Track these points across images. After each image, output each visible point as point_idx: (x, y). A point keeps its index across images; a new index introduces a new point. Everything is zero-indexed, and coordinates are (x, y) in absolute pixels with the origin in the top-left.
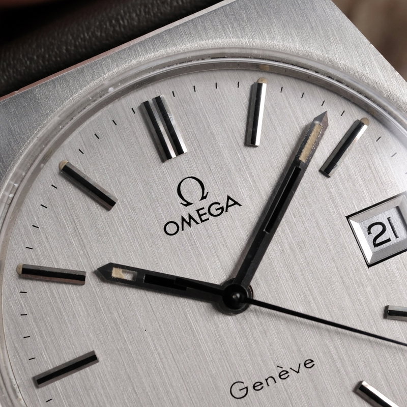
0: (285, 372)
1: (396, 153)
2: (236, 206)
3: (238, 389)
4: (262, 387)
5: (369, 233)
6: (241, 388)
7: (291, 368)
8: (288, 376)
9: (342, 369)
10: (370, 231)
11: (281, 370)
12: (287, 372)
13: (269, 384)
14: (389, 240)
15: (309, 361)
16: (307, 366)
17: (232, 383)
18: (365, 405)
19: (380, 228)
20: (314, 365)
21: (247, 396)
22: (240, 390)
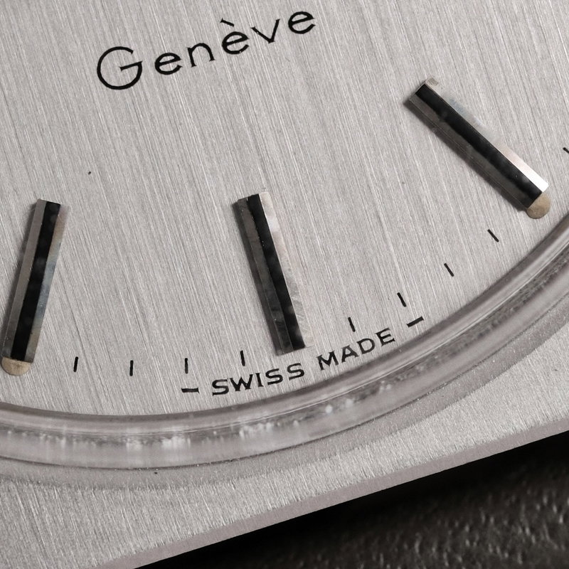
0: (239, 37)
3: (117, 64)
4: (178, 68)
6: (125, 65)
7: (254, 29)
8: (246, 47)
9: (380, 46)
11: (229, 30)
12: (244, 38)
13: (196, 63)
15: (302, 17)
16: (296, 27)
17: (105, 49)
18: (427, 139)
21: (137, 84)
22: (122, 68)
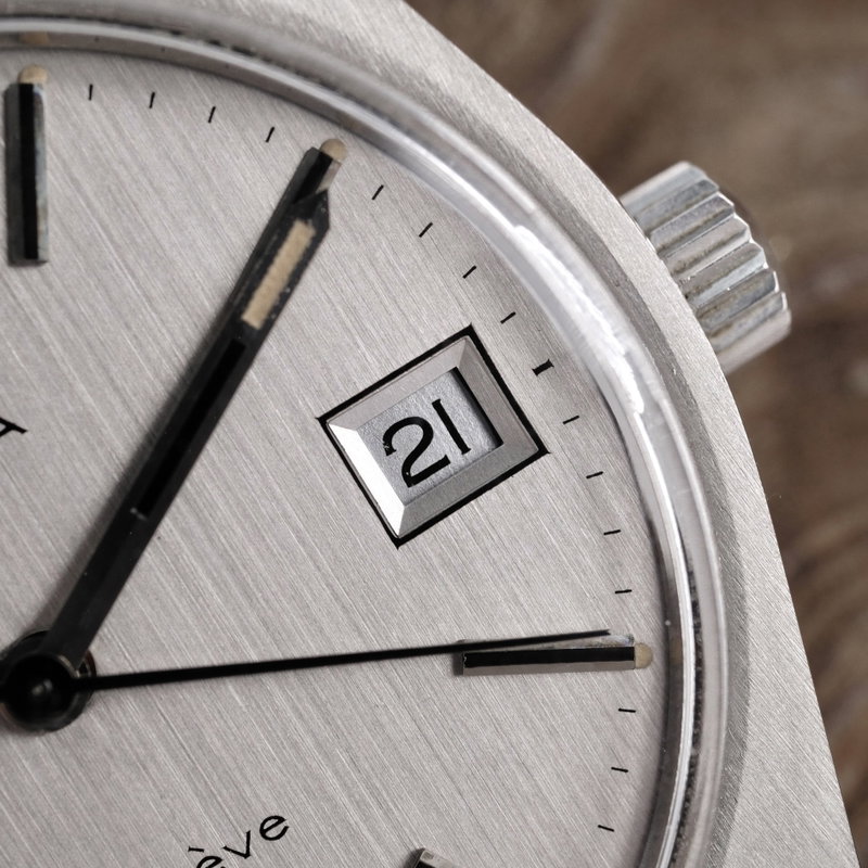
0: (212, 861)
1: (431, 224)
2: (13, 434)
5: (390, 451)
10: (390, 445)
11: (200, 857)
12: (218, 860)
14: (445, 462)
15: (274, 821)
16: (270, 834)
19: (416, 433)
20: (286, 828)
